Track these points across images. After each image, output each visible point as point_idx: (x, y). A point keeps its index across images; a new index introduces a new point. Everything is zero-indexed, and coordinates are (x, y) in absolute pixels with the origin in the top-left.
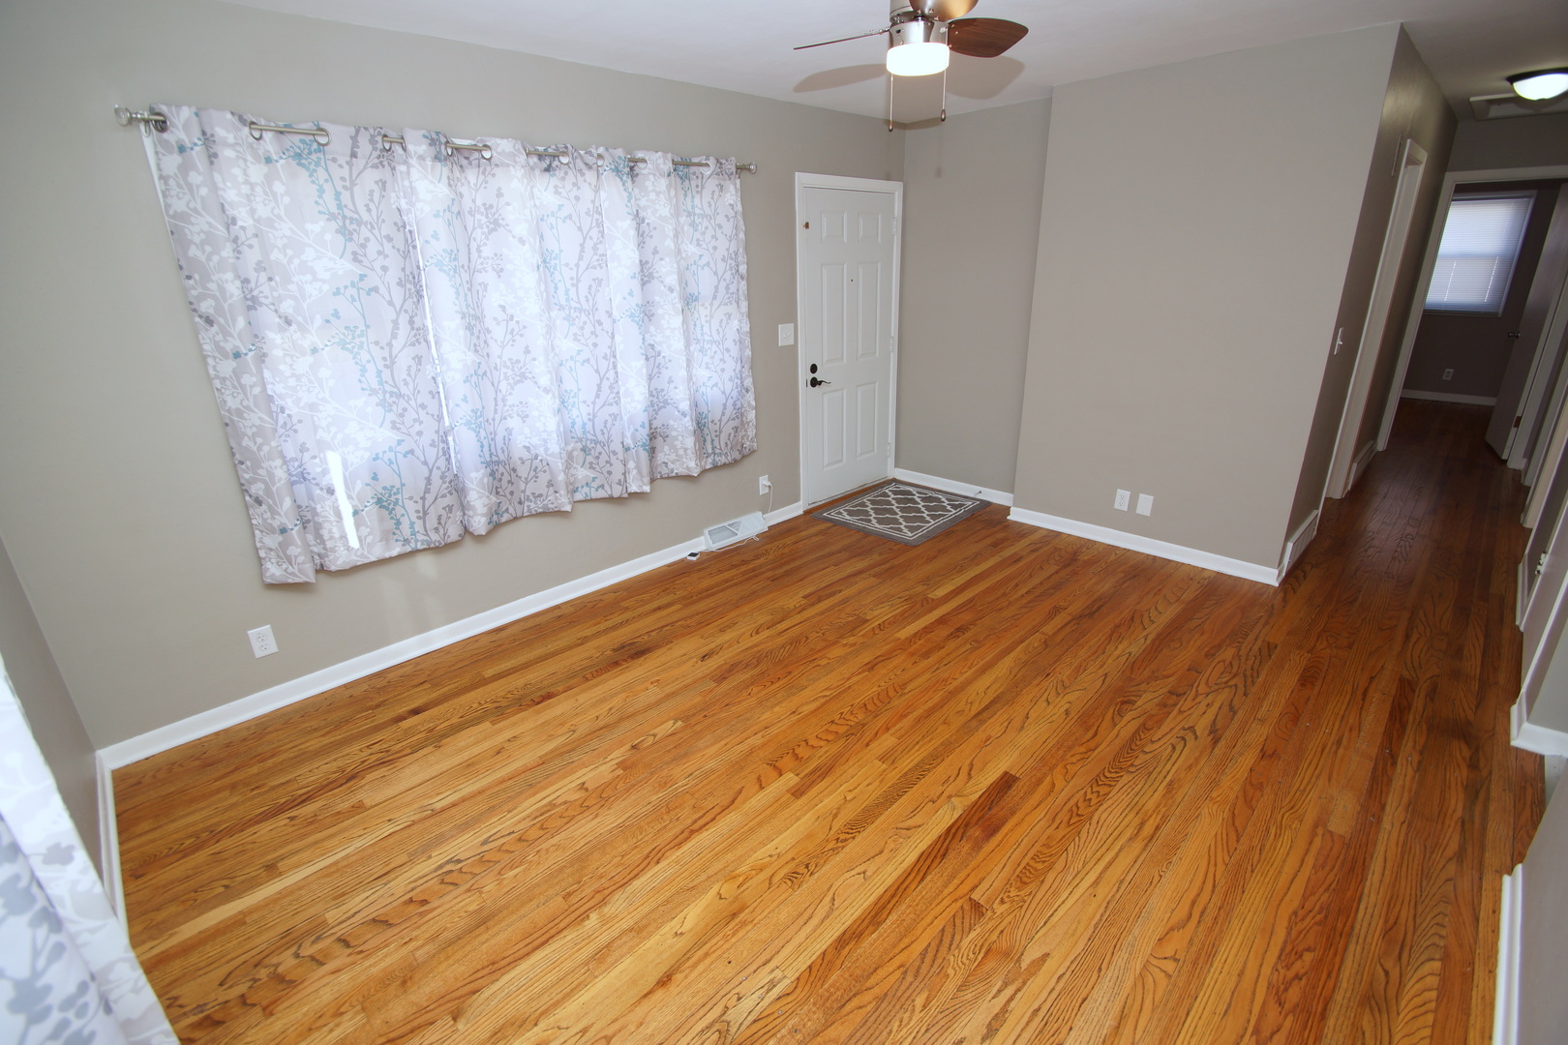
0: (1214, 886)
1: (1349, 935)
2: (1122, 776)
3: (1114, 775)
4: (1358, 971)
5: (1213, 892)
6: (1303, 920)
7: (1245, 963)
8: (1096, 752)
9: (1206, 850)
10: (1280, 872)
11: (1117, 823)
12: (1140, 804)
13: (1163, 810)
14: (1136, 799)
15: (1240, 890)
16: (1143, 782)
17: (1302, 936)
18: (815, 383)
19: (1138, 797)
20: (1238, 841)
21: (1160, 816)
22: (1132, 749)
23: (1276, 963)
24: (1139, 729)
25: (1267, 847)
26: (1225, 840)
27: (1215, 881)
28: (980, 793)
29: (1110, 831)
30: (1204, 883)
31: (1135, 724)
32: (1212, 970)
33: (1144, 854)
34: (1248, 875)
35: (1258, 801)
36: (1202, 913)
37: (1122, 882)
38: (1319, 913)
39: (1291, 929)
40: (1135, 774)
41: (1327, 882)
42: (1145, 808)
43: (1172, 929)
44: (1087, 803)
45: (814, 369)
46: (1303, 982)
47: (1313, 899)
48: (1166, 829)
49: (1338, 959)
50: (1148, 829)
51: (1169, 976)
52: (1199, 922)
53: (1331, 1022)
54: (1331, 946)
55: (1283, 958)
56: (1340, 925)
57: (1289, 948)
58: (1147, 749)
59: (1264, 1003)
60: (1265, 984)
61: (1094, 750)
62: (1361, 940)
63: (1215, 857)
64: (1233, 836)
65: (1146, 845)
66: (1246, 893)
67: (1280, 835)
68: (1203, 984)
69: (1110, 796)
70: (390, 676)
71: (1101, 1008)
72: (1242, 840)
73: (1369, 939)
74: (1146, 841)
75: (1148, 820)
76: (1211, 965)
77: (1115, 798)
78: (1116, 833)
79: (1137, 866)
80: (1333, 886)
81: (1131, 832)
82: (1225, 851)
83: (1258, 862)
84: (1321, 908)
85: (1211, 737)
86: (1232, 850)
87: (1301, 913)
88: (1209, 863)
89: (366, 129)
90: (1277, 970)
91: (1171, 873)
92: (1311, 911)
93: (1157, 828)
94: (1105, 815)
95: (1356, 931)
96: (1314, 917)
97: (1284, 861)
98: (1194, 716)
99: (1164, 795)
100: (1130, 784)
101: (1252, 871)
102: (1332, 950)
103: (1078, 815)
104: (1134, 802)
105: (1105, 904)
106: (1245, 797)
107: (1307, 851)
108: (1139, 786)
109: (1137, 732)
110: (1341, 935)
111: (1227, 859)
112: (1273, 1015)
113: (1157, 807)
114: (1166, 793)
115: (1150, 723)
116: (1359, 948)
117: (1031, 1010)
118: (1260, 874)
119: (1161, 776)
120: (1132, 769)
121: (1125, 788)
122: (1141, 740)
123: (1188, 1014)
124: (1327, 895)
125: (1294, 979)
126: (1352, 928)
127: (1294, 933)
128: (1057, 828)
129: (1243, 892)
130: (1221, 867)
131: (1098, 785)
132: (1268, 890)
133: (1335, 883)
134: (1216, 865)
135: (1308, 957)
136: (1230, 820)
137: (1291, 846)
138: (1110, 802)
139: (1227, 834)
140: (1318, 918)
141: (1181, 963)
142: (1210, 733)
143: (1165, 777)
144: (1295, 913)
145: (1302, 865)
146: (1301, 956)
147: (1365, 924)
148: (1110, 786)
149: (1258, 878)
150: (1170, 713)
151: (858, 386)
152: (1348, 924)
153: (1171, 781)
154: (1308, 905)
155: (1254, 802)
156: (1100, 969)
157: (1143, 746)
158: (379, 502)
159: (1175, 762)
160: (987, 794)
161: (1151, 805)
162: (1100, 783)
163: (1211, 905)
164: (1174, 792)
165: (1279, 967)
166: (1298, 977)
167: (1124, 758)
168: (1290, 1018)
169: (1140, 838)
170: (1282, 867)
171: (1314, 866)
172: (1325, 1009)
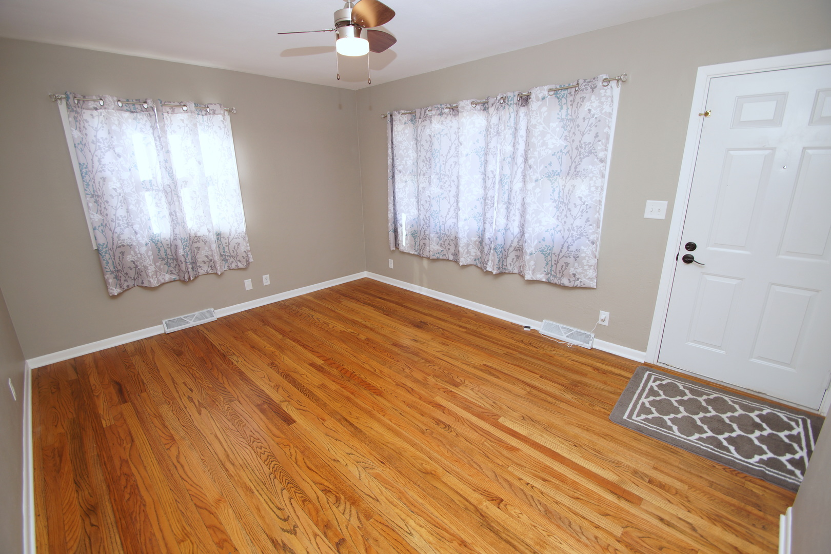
0: (183, 478)
1: (116, 523)
2: (269, 469)
3: (272, 466)
4: (105, 513)
5: (181, 477)
6: (140, 506)
7: (147, 471)
8: (295, 465)
9: (201, 486)
10: (166, 514)
11: (240, 454)
12: (246, 470)
13: (236, 478)
14: (250, 469)
15: (172, 488)
16: (260, 477)
17: (135, 501)
18: (688, 260)
19: (251, 471)
20: (195, 504)
21: (233, 475)
22: (288, 483)
23: (136, 483)
24: (306, 495)
25: (182, 517)
26: (200, 498)
27: (185, 480)
28: (286, 411)
29: (237, 450)
30: (187, 475)
31: (312, 496)
32: (155, 459)
33: (217, 458)
34: (176, 497)
35: (211, 535)
36: (176, 467)
37: (210, 445)
38: (135, 517)
39: (141, 498)
40: (268, 477)
41: (142, 535)
42: (242, 470)
43: (179, 453)
44: (260, 447)
45: (691, 246)
46: (123, 487)
47: (143, 519)
48: (224, 474)
49: (115, 509)
50: (229, 466)
51: (165, 445)
52: (174, 464)
53: (104, 487)
54: (121, 510)
55: (136, 486)
56: (123, 522)
57: (137, 491)
58: (285, 491)
59: (131, 469)
60: (135, 474)
61: (296, 463)
62: (110, 526)
63: (195, 488)
64: (199, 503)
65: (221, 461)
66: (169, 489)
67: (183, 530)
68: (153, 453)
69: (259, 458)
70: (406, 292)
71: (173, 423)
72: (194, 506)
73: (107, 531)
74: (223, 462)
75: (234, 468)
76: (156, 459)
77: (256, 459)
78: (235, 452)
79: (213, 453)
80: (139, 536)
81: (232, 458)
82: (194, 494)
83: (178, 507)
84: (136, 520)
85: (280, 542)
86: (193, 498)
87: (142, 508)
88: (194, 483)
89: (423, 108)
90: (135, 481)
91: (201, 465)
92: (139, 513)
93: (227, 470)
94: (248, 451)
95: (115, 528)
96: (136, 513)
97: (169, 520)
98: (308, 543)
99: (245, 484)
100: (262, 471)
101: (176, 500)
102: (120, 509)
103: (254, 441)
104: (249, 467)
105: (205, 436)
106: (219, 529)
107: (164, 539)
108: (258, 474)
109: (303, 492)
110: (120, 519)
111: (190, 492)
112: (125, 470)
113: (239, 476)
114: (246, 486)
115: (310, 506)
116: (109, 521)
117: (187, 406)
118: (172, 503)
119: (259, 489)
120: (272, 476)
121: (260, 467)
122: (295, 492)
123: (150, 444)
124: (138, 528)
125: (127, 485)
126: (117, 527)
127: (139, 498)
128: (251, 431)
129: (171, 489)
130: (189, 487)
131: (268, 456)
132: (163, 501)
133: (139, 538)
134: (191, 485)
135: (127, 496)
136: (209, 509)
137: (173, 531)
138: (255, 457)
139: (202, 501)
140: (134, 515)
141: (166, 450)
142: (284, 544)
143: (258, 491)
144: (145, 505)
145: (160, 528)
146: (130, 494)
147: (113, 535)
148: (265, 461)
149: (171, 500)
150: (316, 525)
151: (773, 284)
152: (120, 527)
153: (253, 493)
154: (142, 514)
155: (212, 532)
156: (184, 426)
157: (289, 491)
158: (412, 234)
159: (267, 503)
160: (284, 412)
161: (242, 474)
162: (270, 457)
163: (176, 472)
164: (245, 490)
165: (135, 483)
166: (126, 487)
167: (283, 476)
168: (119, 474)
169: (226, 460)
170: (167, 517)
171: (154, 535)
172: (109, 489)
